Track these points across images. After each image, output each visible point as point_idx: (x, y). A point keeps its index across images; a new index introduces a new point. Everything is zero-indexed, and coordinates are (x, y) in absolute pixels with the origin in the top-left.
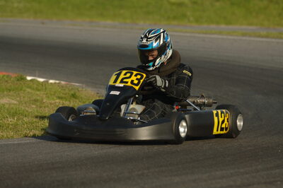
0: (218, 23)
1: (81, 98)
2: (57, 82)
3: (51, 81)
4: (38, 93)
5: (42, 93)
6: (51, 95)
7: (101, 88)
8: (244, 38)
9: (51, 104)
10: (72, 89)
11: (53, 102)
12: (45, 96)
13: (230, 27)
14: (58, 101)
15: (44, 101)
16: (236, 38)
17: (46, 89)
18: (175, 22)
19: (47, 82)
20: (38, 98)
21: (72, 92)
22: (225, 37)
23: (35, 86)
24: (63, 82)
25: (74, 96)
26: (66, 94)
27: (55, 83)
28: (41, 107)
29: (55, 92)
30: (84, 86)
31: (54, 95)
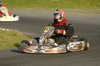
0: (68, 8)
1: (18, 35)
2: (9, 30)
3: (7, 30)
4: (2, 34)
5: (4, 34)
6: (7, 34)
7: (25, 32)
8: (76, 13)
9: (7, 38)
10: (14, 32)
11: (7, 37)
12: (5, 35)
13: (73, 10)
14: (9, 37)
15: (4, 37)
16: (73, 13)
17: (5, 32)
18: (53, 8)
19: (6, 30)
20: (2, 36)
21: (14, 34)
22: (70, 13)
23: (1, 32)
24: (11, 30)
25: (15, 35)
26: (12, 34)
27: (9, 31)
28: (3, 39)
29: (8, 34)
30: (19, 31)
31: (8, 35)
